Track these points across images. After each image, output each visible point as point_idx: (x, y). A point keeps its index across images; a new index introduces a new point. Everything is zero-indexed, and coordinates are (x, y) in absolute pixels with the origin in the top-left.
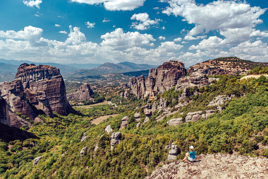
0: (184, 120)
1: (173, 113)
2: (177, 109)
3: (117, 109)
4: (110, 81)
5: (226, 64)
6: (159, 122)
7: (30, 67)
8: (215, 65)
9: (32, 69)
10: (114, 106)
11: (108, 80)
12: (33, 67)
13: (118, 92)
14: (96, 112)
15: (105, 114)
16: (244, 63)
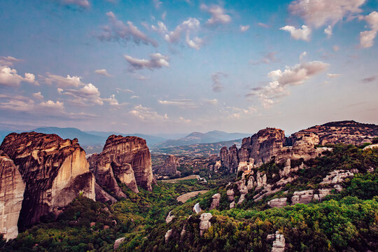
0: (289, 201)
1: (274, 191)
2: (279, 186)
3: (205, 184)
4: (197, 153)
5: (340, 130)
6: (258, 203)
7: (117, 138)
8: (324, 131)
9: (119, 140)
10: (203, 180)
11: (196, 151)
12: (120, 138)
13: (207, 164)
14: (183, 187)
15: (193, 190)
16: (366, 128)
